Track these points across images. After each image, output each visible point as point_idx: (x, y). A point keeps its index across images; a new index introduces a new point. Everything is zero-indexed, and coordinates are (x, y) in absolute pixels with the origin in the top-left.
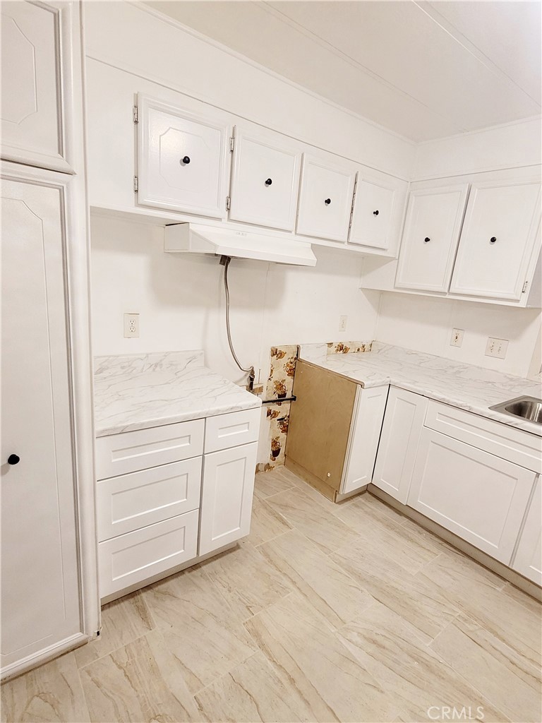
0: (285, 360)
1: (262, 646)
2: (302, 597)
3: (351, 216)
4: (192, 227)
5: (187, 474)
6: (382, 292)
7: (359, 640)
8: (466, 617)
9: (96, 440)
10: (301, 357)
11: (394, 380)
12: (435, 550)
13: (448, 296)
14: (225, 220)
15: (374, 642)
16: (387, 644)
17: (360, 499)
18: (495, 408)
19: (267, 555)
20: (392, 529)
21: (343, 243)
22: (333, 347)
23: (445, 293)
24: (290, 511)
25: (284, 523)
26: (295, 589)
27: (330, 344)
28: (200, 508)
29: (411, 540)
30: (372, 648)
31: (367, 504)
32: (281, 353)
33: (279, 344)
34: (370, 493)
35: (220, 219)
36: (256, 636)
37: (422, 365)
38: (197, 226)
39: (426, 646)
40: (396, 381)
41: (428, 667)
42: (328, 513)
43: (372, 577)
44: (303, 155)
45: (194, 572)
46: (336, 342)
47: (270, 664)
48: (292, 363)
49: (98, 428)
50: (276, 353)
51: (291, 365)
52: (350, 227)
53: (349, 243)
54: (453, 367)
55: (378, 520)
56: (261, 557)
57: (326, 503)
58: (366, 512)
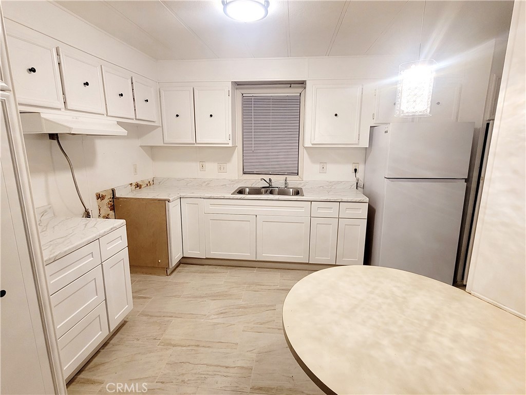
0: (106, 201)
1: (174, 346)
2: (180, 319)
3: (134, 103)
4: (42, 115)
5: (95, 279)
6: (152, 147)
7: (216, 316)
8: (249, 286)
9: (46, 267)
10: (117, 195)
11: (182, 195)
12: (225, 271)
13: (196, 145)
14: (63, 110)
15: (222, 313)
16: (227, 311)
17: (179, 268)
18: (233, 194)
19: (147, 315)
20: (203, 273)
21: (133, 119)
22: (133, 186)
23: (194, 144)
24: (144, 291)
25: (145, 298)
26: (175, 318)
27: (131, 184)
28: (106, 300)
29: (214, 273)
30: (222, 316)
31: (185, 268)
32: (103, 196)
33: (99, 190)
34: (183, 264)
35: (60, 109)
36: (169, 344)
37: (188, 185)
38: (46, 114)
39: (241, 302)
40: (184, 195)
41: (245, 308)
42: (167, 282)
43: (206, 294)
44: (101, 66)
45: (107, 347)
46: (134, 183)
47: (184, 348)
48: (111, 201)
49: (45, 259)
50: (100, 197)
51: (111, 203)
52: (135, 110)
53: (136, 119)
54: (205, 182)
55: (194, 273)
56: (145, 318)
57: (164, 278)
58: (186, 272)
